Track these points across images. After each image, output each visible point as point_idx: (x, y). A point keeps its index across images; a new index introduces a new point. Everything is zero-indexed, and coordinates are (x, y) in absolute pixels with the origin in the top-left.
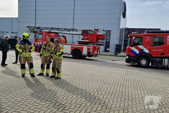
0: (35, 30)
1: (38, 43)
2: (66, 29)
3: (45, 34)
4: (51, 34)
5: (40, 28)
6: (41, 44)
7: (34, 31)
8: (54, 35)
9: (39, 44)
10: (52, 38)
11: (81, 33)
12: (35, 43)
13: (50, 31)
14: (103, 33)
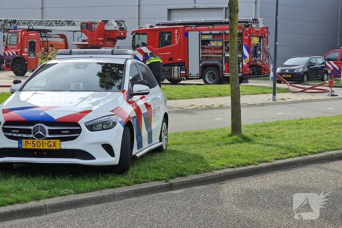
0: (7, 26)
1: (10, 52)
2: (58, 22)
3: (22, 33)
4: (30, 34)
5: (15, 21)
6: (15, 53)
7: (5, 27)
8: (35, 34)
9: (11, 54)
10: (32, 40)
11: (79, 28)
12: (6, 52)
13: (31, 28)
14: (115, 28)
